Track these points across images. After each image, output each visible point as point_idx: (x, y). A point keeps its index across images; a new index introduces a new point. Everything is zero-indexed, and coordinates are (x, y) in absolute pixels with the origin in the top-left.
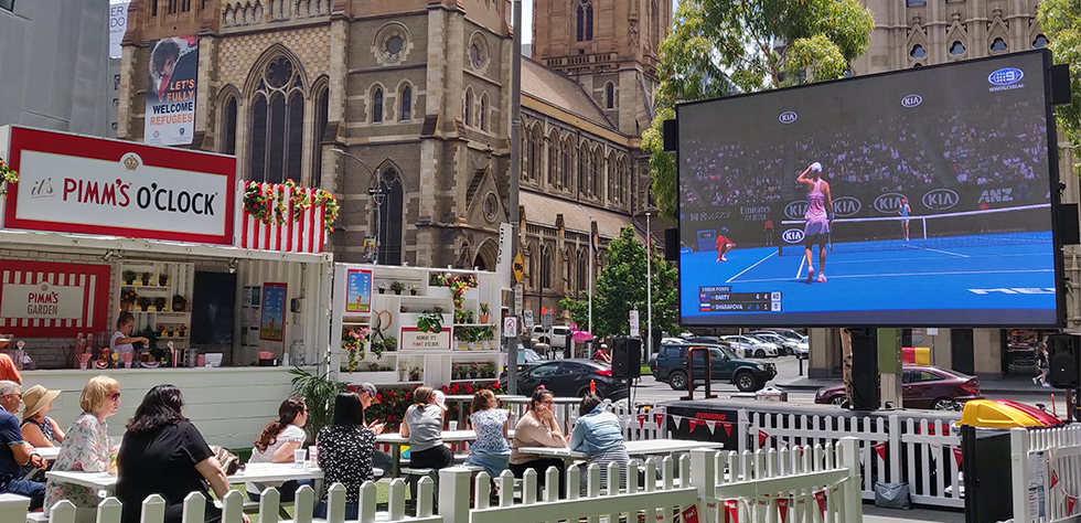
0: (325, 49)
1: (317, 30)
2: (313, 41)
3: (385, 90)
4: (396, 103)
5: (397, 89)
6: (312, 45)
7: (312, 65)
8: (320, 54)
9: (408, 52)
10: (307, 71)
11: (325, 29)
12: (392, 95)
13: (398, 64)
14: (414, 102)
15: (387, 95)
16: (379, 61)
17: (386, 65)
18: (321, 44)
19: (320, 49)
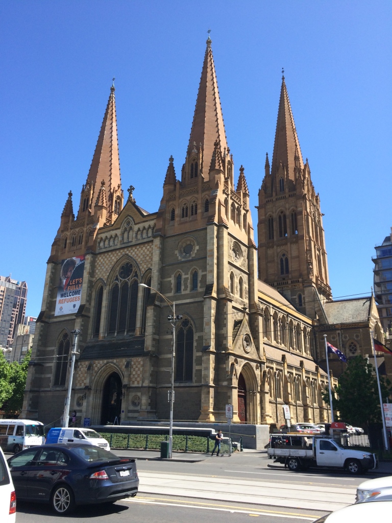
0: (150, 255)
1: (146, 245)
2: (144, 251)
3: (183, 274)
4: (189, 281)
5: (189, 273)
6: (144, 254)
7: (143, 264)
8: (148, 258)
9: (196, 252)
10: (141, 267)
11: (150, 244)
12: (187, 276)
13: (191, 258)
14: (199, 279)
15: (184, 277)
16: (179, 258)
17: (183, 260)
18: (148, 253)
19: (148, 255)
